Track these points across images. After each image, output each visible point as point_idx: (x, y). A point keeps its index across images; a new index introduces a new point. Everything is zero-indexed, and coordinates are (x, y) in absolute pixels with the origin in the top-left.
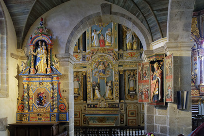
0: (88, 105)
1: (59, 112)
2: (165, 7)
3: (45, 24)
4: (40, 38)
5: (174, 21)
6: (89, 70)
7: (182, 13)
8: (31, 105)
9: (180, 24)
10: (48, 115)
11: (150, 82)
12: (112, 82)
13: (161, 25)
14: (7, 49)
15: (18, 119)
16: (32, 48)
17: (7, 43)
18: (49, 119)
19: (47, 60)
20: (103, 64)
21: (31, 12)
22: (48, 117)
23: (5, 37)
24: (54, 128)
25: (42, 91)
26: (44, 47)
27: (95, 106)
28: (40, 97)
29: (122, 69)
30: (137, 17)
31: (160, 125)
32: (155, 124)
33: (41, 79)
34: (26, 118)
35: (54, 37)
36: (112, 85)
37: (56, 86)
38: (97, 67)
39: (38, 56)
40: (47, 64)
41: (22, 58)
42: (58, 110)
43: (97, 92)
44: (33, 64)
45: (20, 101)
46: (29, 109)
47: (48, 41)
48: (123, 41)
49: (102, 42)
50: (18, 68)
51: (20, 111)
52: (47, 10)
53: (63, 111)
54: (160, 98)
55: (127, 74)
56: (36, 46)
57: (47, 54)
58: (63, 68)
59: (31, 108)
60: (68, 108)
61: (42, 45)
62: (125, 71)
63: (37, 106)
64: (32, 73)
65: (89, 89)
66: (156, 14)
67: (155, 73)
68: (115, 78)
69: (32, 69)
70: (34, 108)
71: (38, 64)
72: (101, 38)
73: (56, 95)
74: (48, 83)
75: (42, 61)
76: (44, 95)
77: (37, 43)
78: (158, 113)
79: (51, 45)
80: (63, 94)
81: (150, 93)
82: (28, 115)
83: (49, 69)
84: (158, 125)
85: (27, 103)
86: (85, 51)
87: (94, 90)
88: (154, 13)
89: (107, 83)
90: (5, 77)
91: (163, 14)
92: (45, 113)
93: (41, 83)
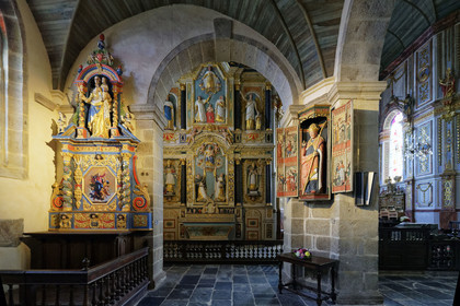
0: (188, 209)
1: (133, 212)
2: (335, 17)
3: (109, 47)
4: (98, 71)
5: (352, 42)
6: (189, 157)
7: (370, 24)
8: (78, 197)
9: (362, 49)
10: (111, 217)
11: (300, 160)
12: (224, 176)
13: (325, 54)
14: (25, 82)
15: (53, 224)
16: (80, 88)
17: (25, 69)
18: (112, 224)
19: (111, 114)
20: (212, 148)
21: (77, 15)
22: (111, 221)
23: (20, 56)
24: (121, 240)
25: (101, 173)
26: (104, 86)
27: (198, 211)
28: (98, 183)
29: (239, 157)
30: (278, 46)
31: (317, 236)
32: (306, 234)
33: (98, 150)
34: (66, 221)
35: (126, 74)
36: (224, 180)
37: (127, 162)
38: (203, 153)
39: (93, 104)
40: (112, 121)
41: (62, 109)
42: (132, 208)
43: (201, 190)
44: (82, 119)
45: (57, 191)
46: (74, 205)
47: (114, 77)
48: (241, 118)
49: (210, 117)
50: (55, 127)
51: (57, 209)
52: (114, 23)
53: (142, 210)
54: (320, 186)
55: (246, 164)
56: (90, 86)
57: (112, 103)
58: (142, 131)
59: (78, 203)
60: (152, 205)
61: (101, 83)
62: (243, 160)
63: (91, 200)
64: (80, 137)
65: (191, 185)
66: (318, 32)
67: (310, 143)
68: (229, 170)
69: (81, 129)
70: (85, 203)
71: (92, 118)
72: (209, 109)
73: (128, 178)
74: (113, 157)
75: (101, 113)
76: (105, 179)
77: (92, 80)
78: (312, 215)
79: (119, 85)
80: (141, 180)
81: (300, 178)
82: (70, 216)
83: (114, 131)
84: (312, 235)
85: (69, 193)
86: (185, 128)
87: (197, 187)
88: (314, 30)
89: (217, 177)
90: (19, 139)
91: (330, 31)
92: (105, 213)
93: (99, 157)
